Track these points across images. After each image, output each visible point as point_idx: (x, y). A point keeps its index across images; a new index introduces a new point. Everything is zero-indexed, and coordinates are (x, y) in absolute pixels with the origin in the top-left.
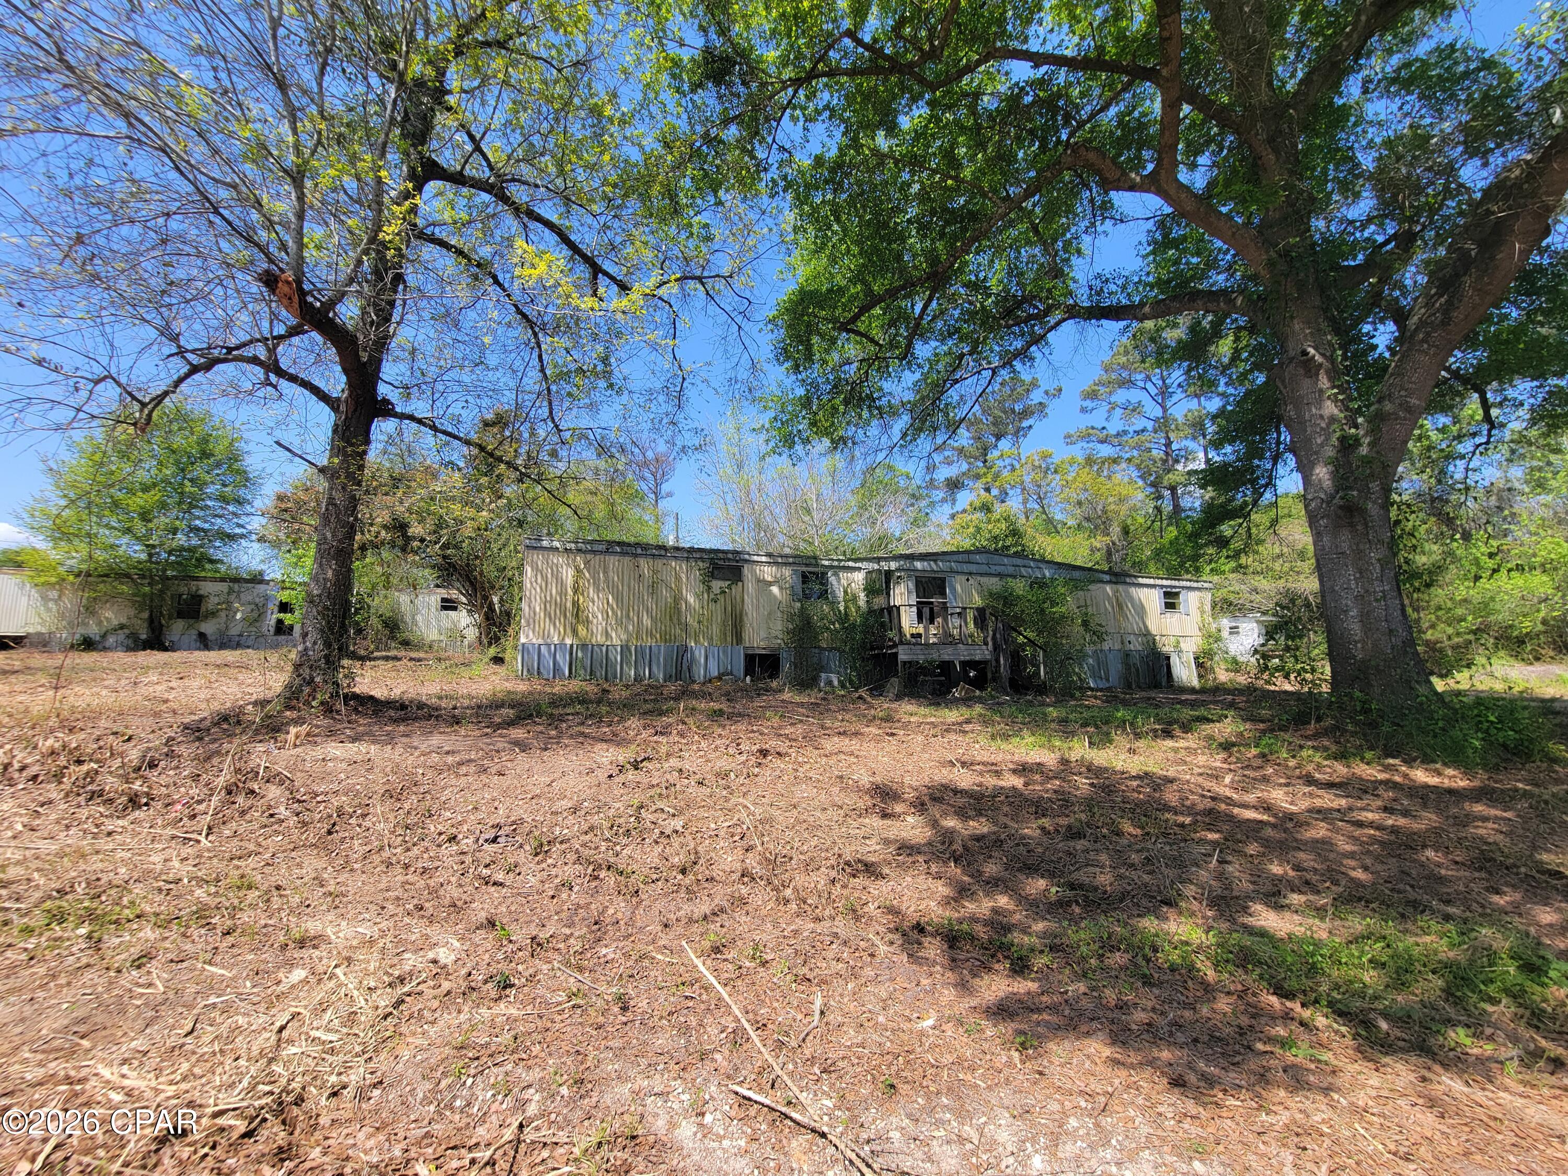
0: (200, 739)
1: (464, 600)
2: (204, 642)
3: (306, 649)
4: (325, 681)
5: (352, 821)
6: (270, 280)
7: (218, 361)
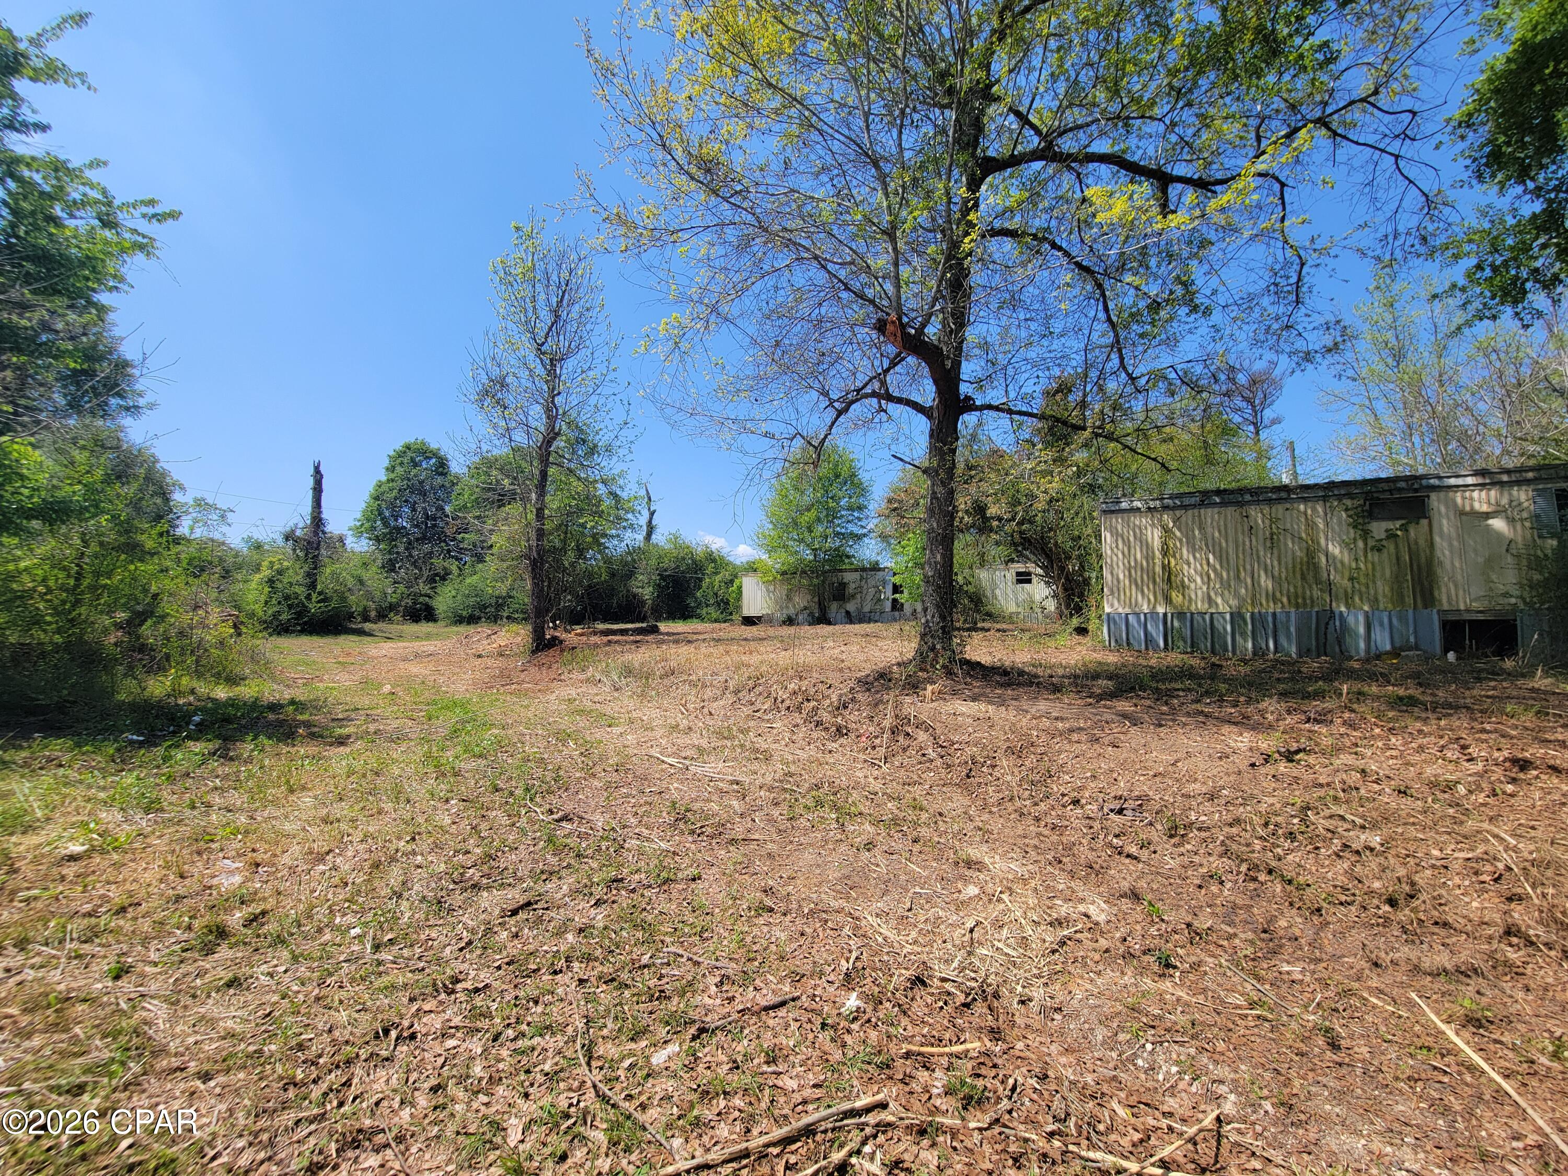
0: (869, 690)
1: (1040, 571)
2: (850, 619)
3: (927, 621)
4: (943, 648)
5: (984, 769)
6: (881, 327)
7: (853, 402)
